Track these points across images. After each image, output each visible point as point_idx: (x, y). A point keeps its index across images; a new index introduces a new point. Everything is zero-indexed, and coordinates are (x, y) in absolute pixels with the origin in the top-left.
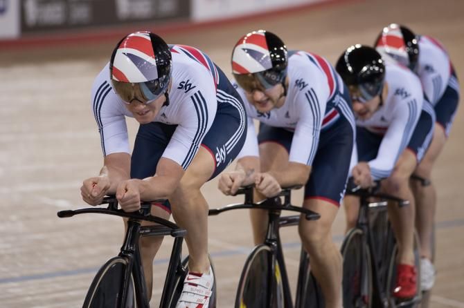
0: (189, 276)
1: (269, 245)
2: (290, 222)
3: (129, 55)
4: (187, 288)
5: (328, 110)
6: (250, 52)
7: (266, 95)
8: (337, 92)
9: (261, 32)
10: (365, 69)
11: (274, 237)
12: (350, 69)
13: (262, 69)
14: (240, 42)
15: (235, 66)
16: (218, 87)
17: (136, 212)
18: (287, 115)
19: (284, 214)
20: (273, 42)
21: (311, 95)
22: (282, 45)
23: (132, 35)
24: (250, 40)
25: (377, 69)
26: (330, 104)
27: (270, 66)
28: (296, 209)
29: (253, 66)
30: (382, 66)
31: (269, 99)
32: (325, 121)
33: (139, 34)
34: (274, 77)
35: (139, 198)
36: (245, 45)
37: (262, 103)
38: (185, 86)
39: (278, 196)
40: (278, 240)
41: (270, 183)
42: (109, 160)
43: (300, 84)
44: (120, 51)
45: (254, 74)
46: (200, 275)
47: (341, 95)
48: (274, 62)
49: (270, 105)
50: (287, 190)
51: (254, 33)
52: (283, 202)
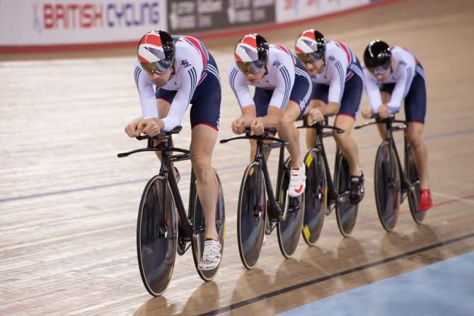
0: (292, 171)
1: (317, 147)
2: (328, 135)
3: (245, 48)
4: (292, 178)
5: (347, 73)
6: (305, 41)
7: (313, 65)
8: (352, 62)
9: (312, 31)
10: (380, 55)
11: (319, 143)
12: (372, 55)
13: (312, 51)
14: (300, 36)
15: (297, 49)
16: (296, 66)
17: (261, 136)
18: (325, 77)
19: (325, 130)
20: (318, 36)
21: (338, 65)
22: (323, 37)
23: (246, 36)
24: (305, 35)
25: (387, 55)
26: (349, 70)
27: (316, 49)
28: (331, 127)
29: (307, 50)
30: (389, 53)
31: (315, 68)
32: (347, 78)
33: (250, 35)
34: (318, 55)
35: (263, 128)
36: (302, 38)
37: (311, 70)
38: (276, 64)
39: (322, 121)
40: (322, 145)
41: (318, 114)
42: (244, 111)
43: (332, 58)
44: (239, 45)
45: (308, 54)
46: (298, 169)
47: (354, 64)
48: (319, 47)
49: (315, 71)
50: (326, 117)
51: (308, 31)
52: (324, 124)
